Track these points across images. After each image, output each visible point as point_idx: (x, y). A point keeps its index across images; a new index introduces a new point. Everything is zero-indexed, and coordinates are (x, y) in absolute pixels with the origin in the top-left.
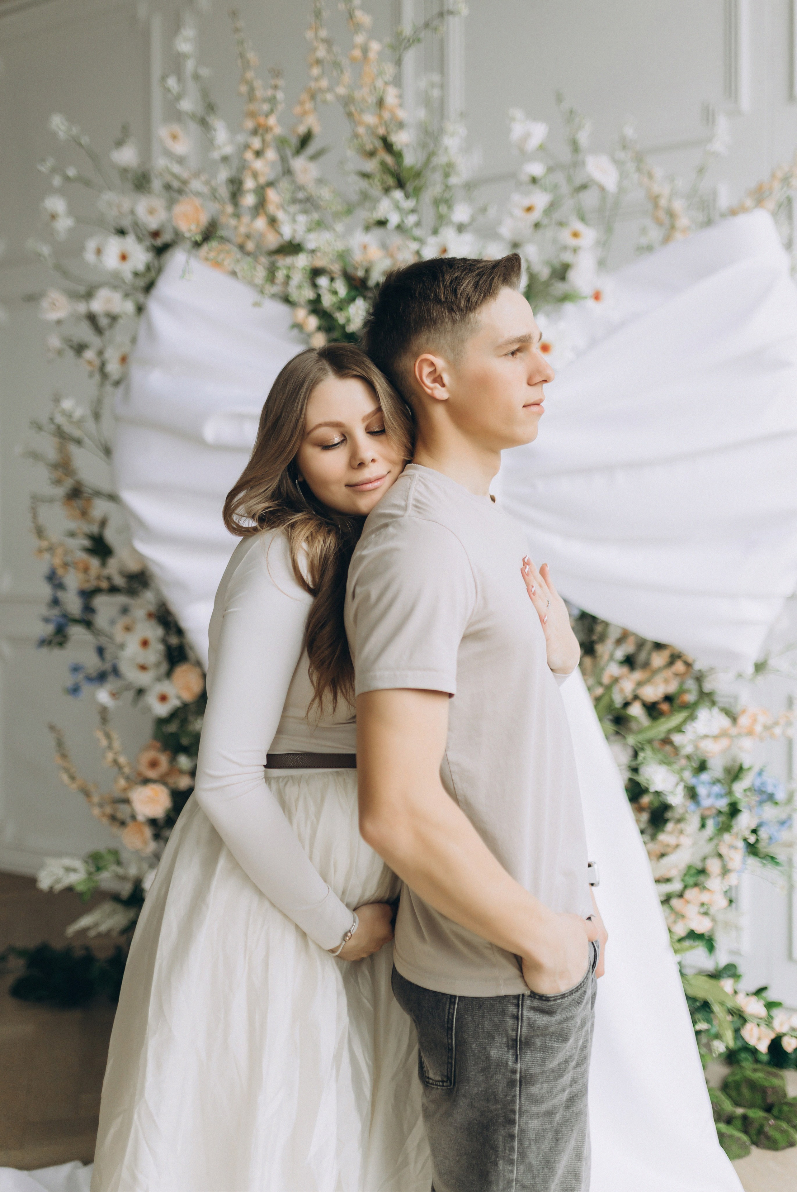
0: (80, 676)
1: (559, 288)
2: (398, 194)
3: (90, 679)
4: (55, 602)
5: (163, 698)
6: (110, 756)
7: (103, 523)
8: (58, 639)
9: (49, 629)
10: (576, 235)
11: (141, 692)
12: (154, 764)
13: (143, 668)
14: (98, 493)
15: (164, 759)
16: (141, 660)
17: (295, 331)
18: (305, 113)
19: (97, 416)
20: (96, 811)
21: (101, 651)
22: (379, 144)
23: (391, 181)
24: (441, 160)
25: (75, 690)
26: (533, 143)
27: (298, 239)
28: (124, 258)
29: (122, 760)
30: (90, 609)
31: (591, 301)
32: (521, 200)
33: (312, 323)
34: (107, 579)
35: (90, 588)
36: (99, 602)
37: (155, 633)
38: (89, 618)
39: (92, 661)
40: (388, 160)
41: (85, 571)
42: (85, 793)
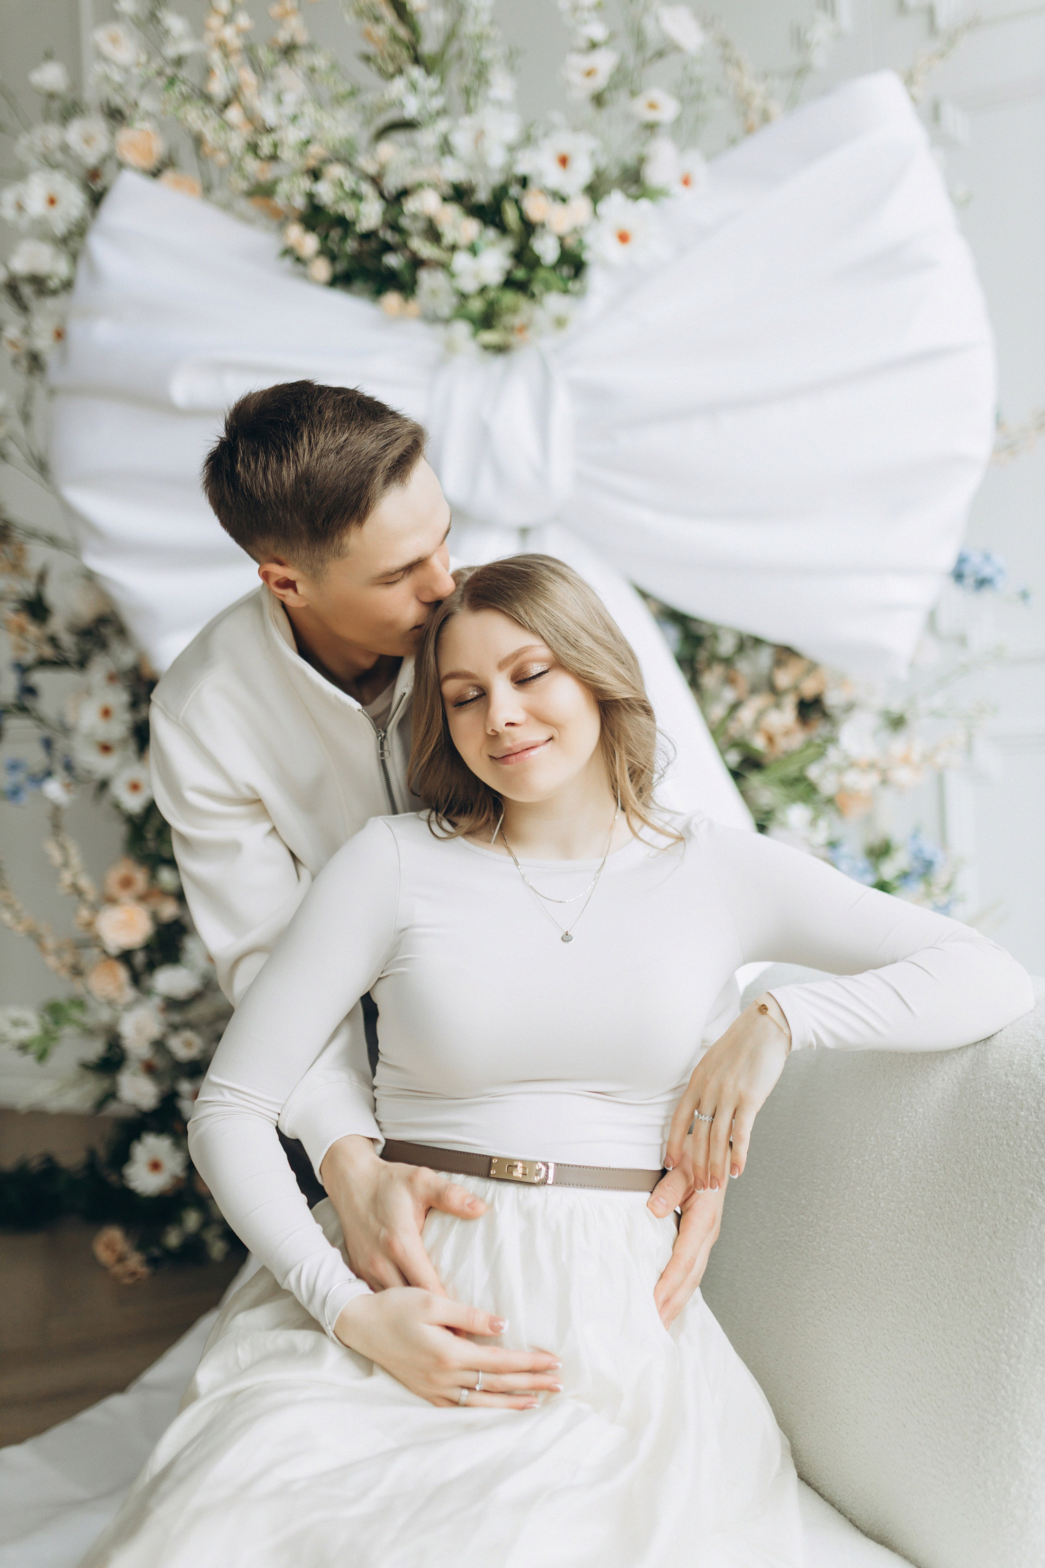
0: (20, 777)
2: (416, 73)
3: (35, 779)
5: (135, 787)
6: (67, 877)
7: (42, 578)
10: (652, 107)
11: (104, 784)
12: (127, 883)
13: (106, 748)
14: (33, 534)
15: (140, 878)
16: (102, 733)
17: (289, 259)
18: (286, 14)
19: (26, 417)
20: (49, 960)
21: (48, 744)
22: (386, 6)
23: (404, 55)
24: (470, 27)
25: (14, 794)
28: (52, 201)
29: (85, 882)
30: (29, 691)
31: (677, 188)
32: (578, 62)
33: (309, 243)
34: (53, 641)
35: (29, 657)
36: (41, 678)
37: (119, 698)
38: (29, 702)
39: (36, 757)
40: (402, 32)
41: (21, 631)
42: (36, 937)
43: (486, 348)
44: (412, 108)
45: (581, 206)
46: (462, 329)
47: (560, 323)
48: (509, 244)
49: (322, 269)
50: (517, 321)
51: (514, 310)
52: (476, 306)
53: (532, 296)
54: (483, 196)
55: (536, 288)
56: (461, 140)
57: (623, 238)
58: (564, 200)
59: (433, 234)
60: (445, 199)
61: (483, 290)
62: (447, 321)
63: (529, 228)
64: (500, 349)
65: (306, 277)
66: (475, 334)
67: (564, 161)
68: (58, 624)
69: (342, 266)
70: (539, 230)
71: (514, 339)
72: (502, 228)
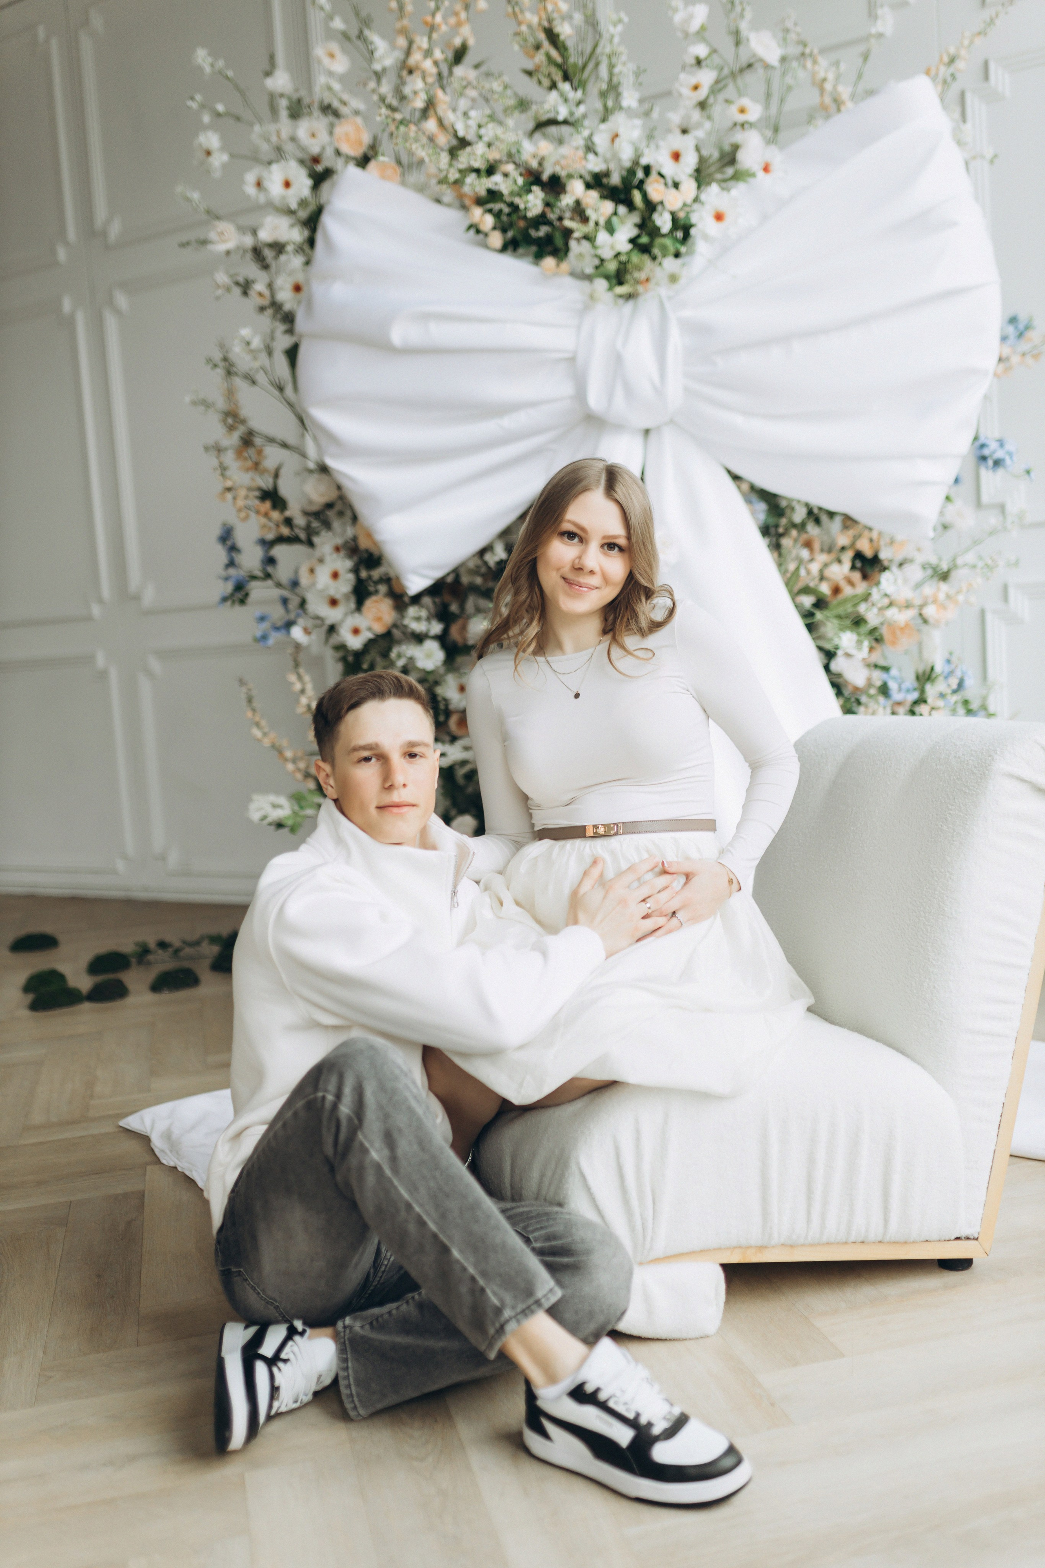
0: (266, 626)
1: (730, 171)
2: (565, 87)
3: (277, 628)
4: (231, 564)
5: (357, 631)
6: (305, 703)
7: (276, 475)
8: (239, 595)
9: (229, 587)
10: (742, 111)
11: (332, 629)
13: (334, 602)
14: (271, 440)
16: (332, 592)
17: (472, 232)
18: (460, 24)
19: (269, 351)
20: (290, 767)
21: (285, 601)
22: (542, 36)
23: (557, 74)
24: (605, 48)
25: (264, 637)
26: (695, 26)
27: (469, 137)
28: (287, 185)
30: (271, 561)
31: (761, 174)
32: (687, 79)
33: (488, 221)
34: (288, 522)
35: (270, 536)
36: (279, 551)
37: (344, 565)
38: (270, 569)
39: (277, 613)
40: (554, 53)
41: (266, 515)
42: (278, 750)
43: (621, 296)
44: (563, 113)
45: (689, 187)
46: (601, 284)
47: (673, 278)
48: (635, 218)
49: (496, 239)
50: (642, 276)
51: (639, 269)
52: (612, 267)
53: (654, 258)
54: (615, 180)
55: (656, 251)
56: (601, 141)
57: (719, 217)
58: (676, 185)
59: (579, 212)
60: (588, 186)
61: (618, 255)
62: (589, 278)
63: (651, 207)
64: (630, 297)
65: (486, 246)
66: (611, 288)
67: (676, 156)
68: (294, 511)
69: (510, 234)
70: (659, 208)
71: (640, 288)
72: (631, 206)
